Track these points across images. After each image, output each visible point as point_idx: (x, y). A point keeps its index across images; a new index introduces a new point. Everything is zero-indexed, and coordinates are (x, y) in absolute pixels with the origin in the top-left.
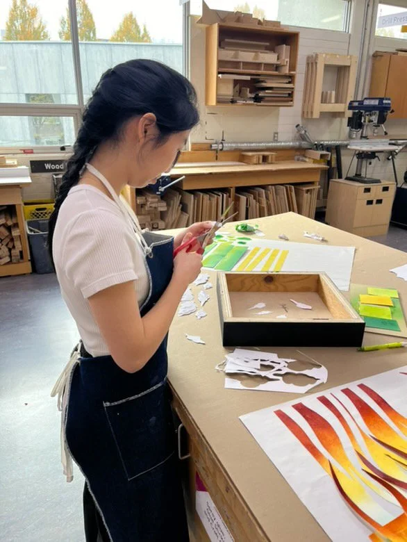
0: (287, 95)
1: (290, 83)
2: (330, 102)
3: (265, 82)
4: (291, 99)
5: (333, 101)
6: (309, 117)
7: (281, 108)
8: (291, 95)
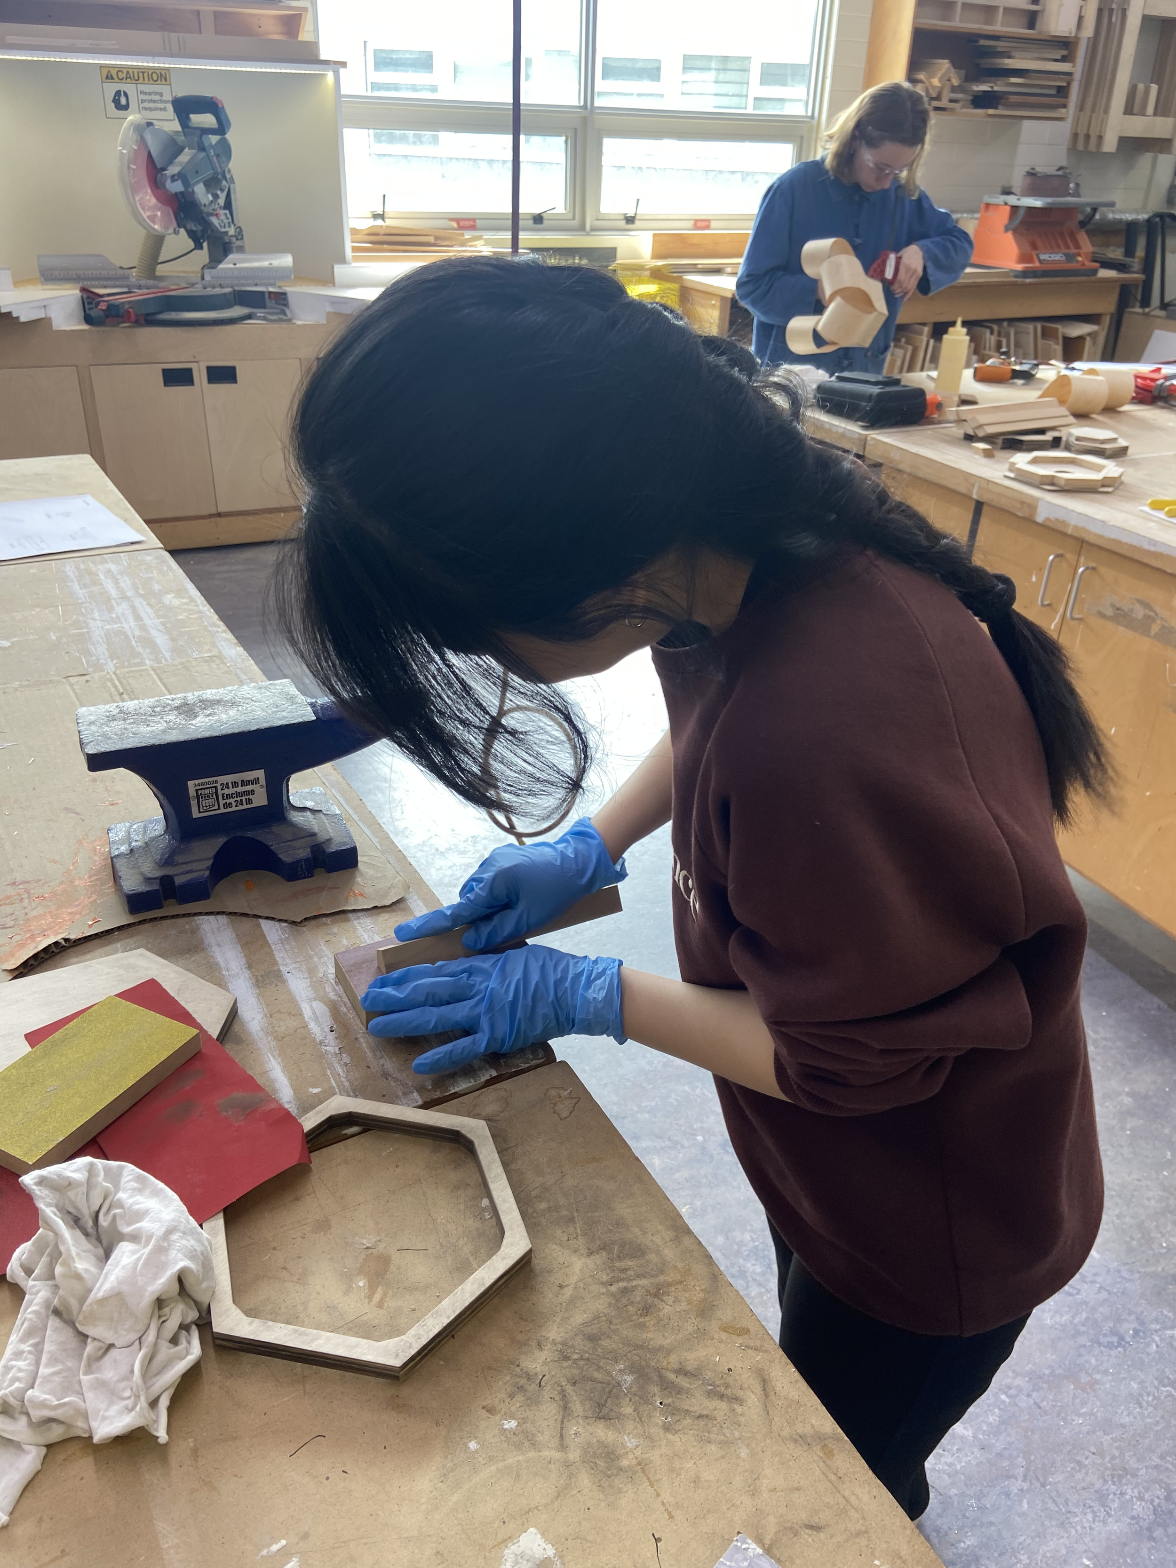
0: (1053, 92)
1: (1064, 59)
2: (1143, 113)
3: (1009, 57)
4: (1061, 101)
5: (1150, 109)
6: (1092, 147)
7: (1026, 123)
8: (1063, 92)
